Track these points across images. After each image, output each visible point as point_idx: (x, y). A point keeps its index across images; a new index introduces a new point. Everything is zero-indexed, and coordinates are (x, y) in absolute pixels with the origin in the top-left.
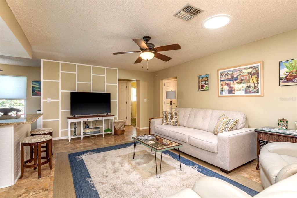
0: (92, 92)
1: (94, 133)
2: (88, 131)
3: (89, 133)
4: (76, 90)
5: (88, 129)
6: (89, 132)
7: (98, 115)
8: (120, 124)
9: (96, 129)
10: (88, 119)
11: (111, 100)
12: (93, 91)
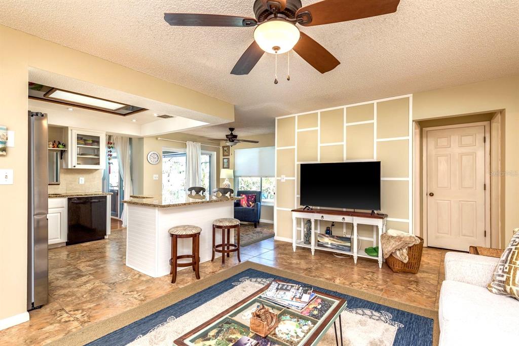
0: (345, 161)
1: (338, 248)
2: (327, 240)
3: (329, 246)
4: (317, 160)
5: (327, 237)
6: (330, 242)
7: (357, 210)
8: (393, 241)
9: (342, 240)
10: (322, 217)
11: (382, 179)
12: (347, 159)
